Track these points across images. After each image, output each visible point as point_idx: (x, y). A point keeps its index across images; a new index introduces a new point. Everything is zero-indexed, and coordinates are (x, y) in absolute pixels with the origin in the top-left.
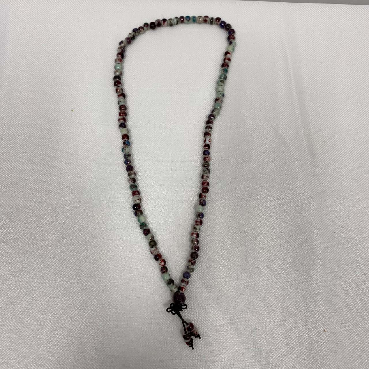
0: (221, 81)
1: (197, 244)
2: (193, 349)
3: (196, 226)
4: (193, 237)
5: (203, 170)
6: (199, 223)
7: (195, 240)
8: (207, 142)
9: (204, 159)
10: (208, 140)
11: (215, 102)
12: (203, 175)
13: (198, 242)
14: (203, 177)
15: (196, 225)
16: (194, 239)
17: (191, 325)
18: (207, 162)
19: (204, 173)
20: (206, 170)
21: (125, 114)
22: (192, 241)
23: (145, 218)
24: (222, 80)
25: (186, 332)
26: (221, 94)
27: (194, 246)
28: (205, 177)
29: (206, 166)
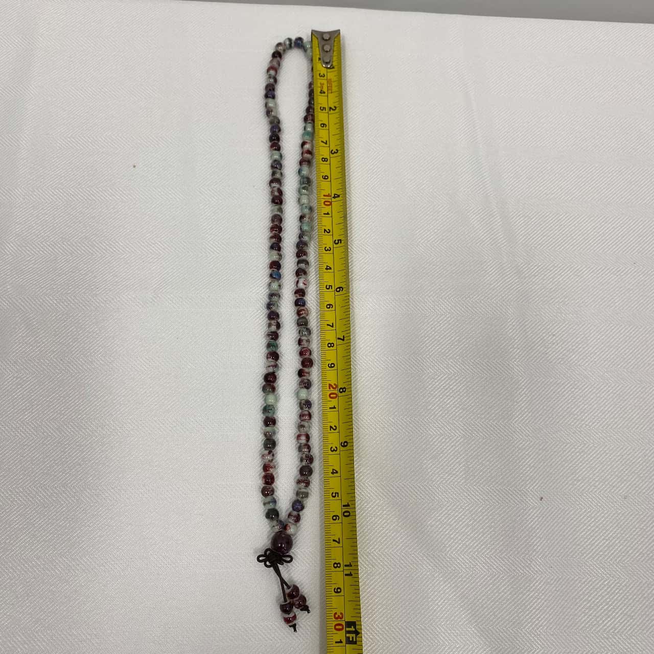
0: (304, 188)
1: (309, 452)
2: (295, 630)
3: (303, 423)
4: (300, 441)
5: (300, 331)
6: (307, 418)
7: (304, 445)
8: (301, 285)
9: (298, 313)
10: (301, 281)
11: (301, 222)
12: (300, 339)
13: (309, 448)
14: (300, 342)
15: (302, 421)
16: (302, 445)
17: (296, 588)
18: (304, 318)
19: (301, 336)
20: (305, 330)
21: (280, 229)
22: (300, 449)
23: (277, 399)
24: (305, 186)
25: (285, 601)
26: (306, 207)
27: (304, 456)
28: (304, 343)
29: (303, 325)
